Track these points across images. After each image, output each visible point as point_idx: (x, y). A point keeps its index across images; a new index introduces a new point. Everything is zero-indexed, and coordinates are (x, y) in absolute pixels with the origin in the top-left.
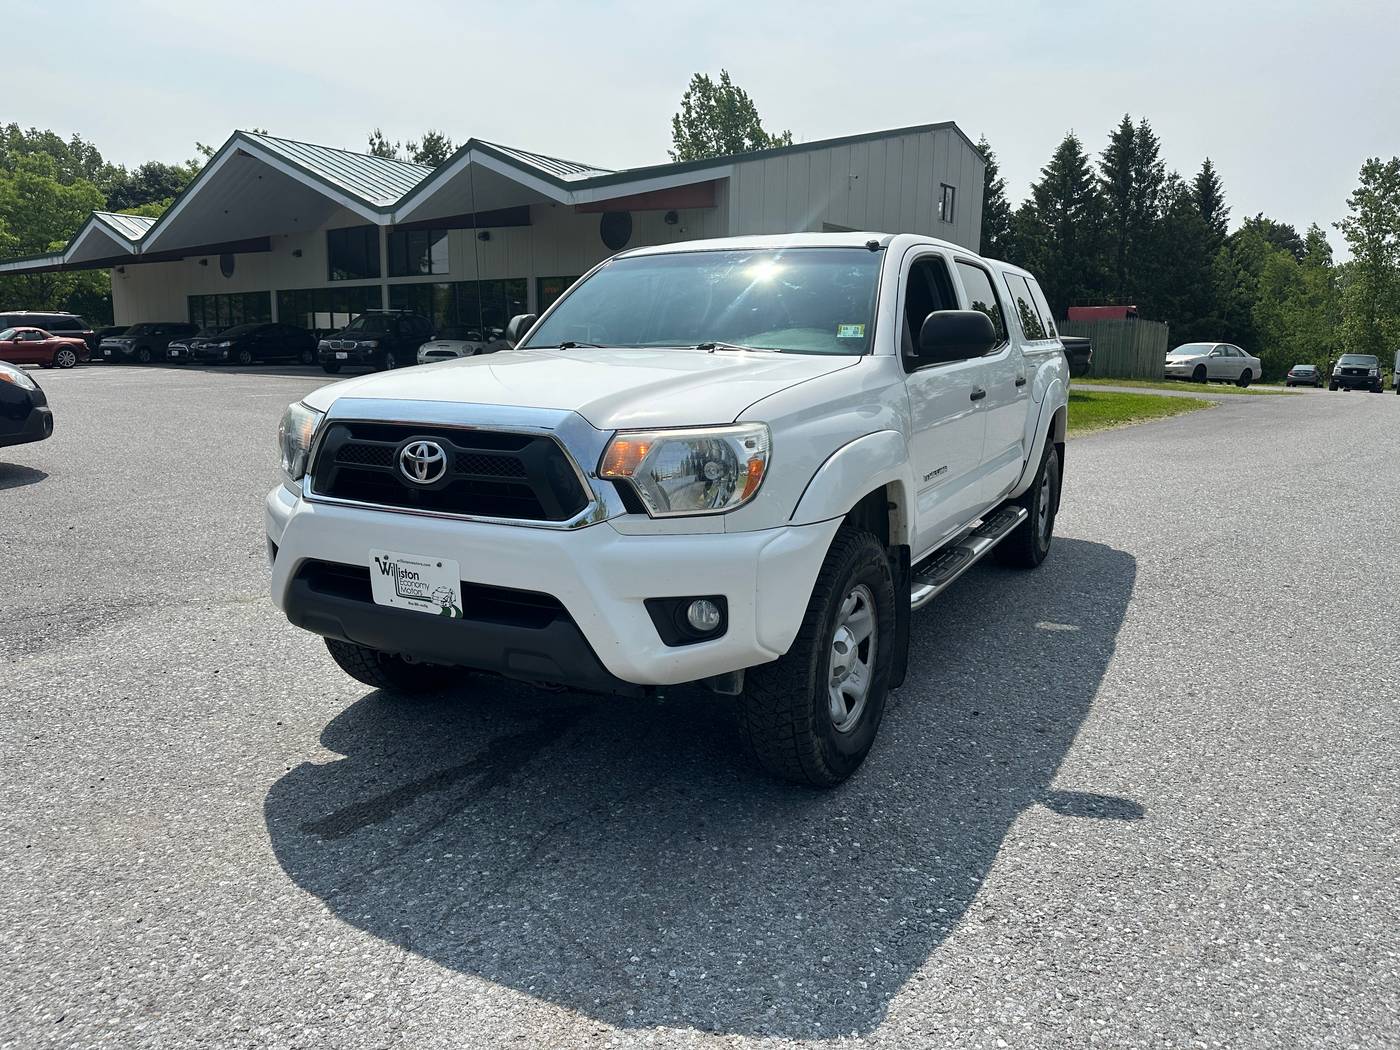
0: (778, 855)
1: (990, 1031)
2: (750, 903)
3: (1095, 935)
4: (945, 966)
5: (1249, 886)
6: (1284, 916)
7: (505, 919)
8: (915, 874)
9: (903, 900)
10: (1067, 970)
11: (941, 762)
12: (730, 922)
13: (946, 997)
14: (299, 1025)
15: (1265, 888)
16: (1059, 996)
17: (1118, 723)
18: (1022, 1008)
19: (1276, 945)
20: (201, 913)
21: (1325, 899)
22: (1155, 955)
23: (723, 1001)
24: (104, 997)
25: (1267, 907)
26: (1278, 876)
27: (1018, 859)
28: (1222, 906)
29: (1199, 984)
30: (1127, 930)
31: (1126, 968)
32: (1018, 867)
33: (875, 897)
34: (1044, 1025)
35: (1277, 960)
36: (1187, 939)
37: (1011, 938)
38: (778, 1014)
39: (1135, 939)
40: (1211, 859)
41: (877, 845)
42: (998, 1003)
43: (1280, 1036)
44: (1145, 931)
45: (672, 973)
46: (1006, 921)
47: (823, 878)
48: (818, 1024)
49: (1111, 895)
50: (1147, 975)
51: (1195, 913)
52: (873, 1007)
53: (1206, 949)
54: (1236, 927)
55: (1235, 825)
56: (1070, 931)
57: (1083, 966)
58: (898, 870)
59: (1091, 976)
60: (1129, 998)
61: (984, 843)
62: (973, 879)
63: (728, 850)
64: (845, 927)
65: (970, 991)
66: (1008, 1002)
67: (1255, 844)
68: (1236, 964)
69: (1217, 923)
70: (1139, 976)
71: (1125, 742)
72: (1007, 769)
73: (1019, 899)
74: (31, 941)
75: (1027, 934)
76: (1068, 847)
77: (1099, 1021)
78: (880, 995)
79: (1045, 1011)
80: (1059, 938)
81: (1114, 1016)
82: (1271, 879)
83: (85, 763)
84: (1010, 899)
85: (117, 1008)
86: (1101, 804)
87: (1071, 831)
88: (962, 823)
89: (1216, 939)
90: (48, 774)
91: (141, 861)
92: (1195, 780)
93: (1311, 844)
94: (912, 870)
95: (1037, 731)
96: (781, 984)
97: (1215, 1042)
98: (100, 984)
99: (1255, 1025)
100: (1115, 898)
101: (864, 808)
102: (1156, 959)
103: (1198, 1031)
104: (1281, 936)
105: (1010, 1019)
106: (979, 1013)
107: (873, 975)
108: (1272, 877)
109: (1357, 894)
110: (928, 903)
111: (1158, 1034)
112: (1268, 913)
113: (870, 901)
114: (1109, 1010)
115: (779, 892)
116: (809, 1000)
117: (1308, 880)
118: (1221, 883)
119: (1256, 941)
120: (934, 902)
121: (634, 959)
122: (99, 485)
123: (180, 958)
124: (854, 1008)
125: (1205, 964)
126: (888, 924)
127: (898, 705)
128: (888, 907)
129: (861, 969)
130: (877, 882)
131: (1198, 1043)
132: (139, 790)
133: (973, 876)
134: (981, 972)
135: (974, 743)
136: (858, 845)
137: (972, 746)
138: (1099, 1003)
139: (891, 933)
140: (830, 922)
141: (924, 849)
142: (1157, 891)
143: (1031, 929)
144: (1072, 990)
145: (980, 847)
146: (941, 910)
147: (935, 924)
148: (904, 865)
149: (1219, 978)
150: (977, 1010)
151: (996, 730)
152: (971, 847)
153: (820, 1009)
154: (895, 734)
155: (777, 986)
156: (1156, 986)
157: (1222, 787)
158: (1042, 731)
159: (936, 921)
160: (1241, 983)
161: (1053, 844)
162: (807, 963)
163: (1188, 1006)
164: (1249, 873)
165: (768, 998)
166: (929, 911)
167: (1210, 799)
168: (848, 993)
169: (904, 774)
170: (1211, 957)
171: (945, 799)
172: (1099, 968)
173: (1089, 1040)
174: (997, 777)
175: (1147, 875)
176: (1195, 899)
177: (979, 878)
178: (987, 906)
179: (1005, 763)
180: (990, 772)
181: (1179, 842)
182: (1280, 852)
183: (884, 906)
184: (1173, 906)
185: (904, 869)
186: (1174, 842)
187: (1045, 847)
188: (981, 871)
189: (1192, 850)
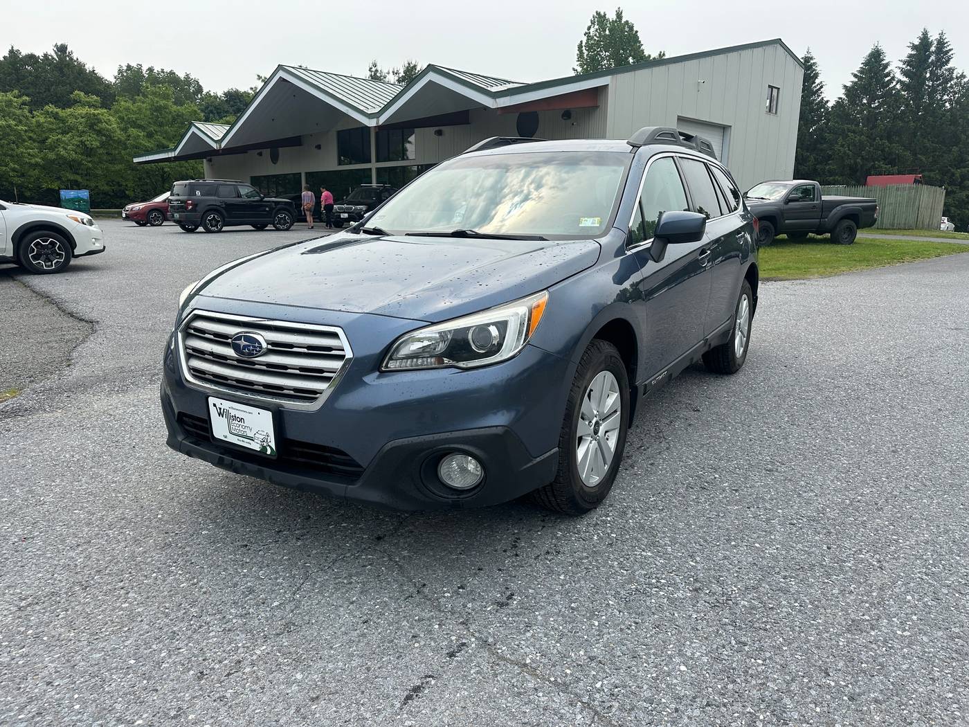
0: (557, 538)
1: (677, 660)
2: (531, 566)
3: (771, 606)
4: (656, 616)
5: (899, 582)
6: (920, 604)
7: (370, 565)
8: (650, 557)
9: (637, 573)
10: (744, 626)
11: (689, 487)
12: (515, 577)
13: (651, 636)
14: (231, 617)
15: (912, 585)
16: (733, 642)
17: (831, 467)
18: (704, 647)
19: (908, 623)
20: (188, 549)
21: (957, 595)
22: (812, 622)
23: (498, 625)
24: (122, 592)
25: (909, 598)
26: (924, 577)
27: (727, 553)
28: (874, 594)
29: (841, 644)
30: (796, 604)
31: (788, 629)
32: (725, 558)
33: (618, 569)
34: (718, 659)
35: (907, 633)
36: (840, 614)
37: (708, 603)
38: (533, 636)
39: (800, 611)
40: (876, 563)
41: (628, 537)
42: (688, 643)
43: (892, 683)
44: (810, 606)
45: (470, 605)
46: (707, 592)
47: (585, 554)
48: (558, 645)
49: (790, 581)
50: (802, 634)
51: (851, 598)
52: (598, 638)
53: (853, 621)
54: (881, 609)
55: (901, 541)
56: (753, 601)
57: (757, 625)
58: (638, 553)
59: (761, 631)
60: (785, 648)
61: (706, 541)
62: (691, 563)
63: (525, 533)
64: (592, 586)
65: (669, 633)
66: (695, 643)
67: (913, 555)
68: (873, 633)
69: (867, 605)
70: (796, 634)
71: (832, 481)
72: (737, 494)
73: (722, 579)
75: (721, 601)
76: (768, 547)
77: (758, 661)
78: (605, 631)
79: (720, 651)
80: (744, 606)
81: (770, 658)
84: (714, 577)
85: (128, 598)
86: (801, 521)
87: (773, 537)
88: (693, 527)
89: (863, 615)
90: (116, 463)
92: (879, 510)
93: (958, 558)
94: (649, 554)
95: (767, 470)
96: (539, 618)
97: (841, 682)
98: (121, 584)
99: (876, 673)
100: (793, 583)
101: (625, 513)
102: (813, 625)
103: (831, 674)
104: (915, 618)
105: (693, 654)
106: (672, 648)
107: (604, 617)
108: (919, 578)
110: (654, 576)
111: (800, 673)
112: (909, 602)
113: (613, 571)
114: (768, 655)
116: (556, 629)
117: (948, 582)
118: (878, 579)
119: (893, 619)
120: (658, 576)
121: (446, 595)
123: (170, 572)
124: (586, 637)
125: (849, 631)
126: (623, 586)
127: (668, 449)
128: (625, 576)
129: (596, 613)
130: (622, 560)
131: (828, 682)
133: (692, 561)
134: (681, 622)
135: (717, 476)
136: (615, 535)
137: (715, 478)
138: (761, 649)
139: (623, 592)
140: (583, 582)
141: (661, 541)
142: (826, 581)
143: (725, 598)
144: (744, 639)
145: (702, 543)
146: (663, 581)
147: (655, 589)
148: (644, 551)
149: (857, 641)
150: (671, 646)
151: (736, 468)
152: (695, 543)
153: (562, 636)
155: (536, 619)
156: (808, 641)
157: (899, 515)
158: (770, 470)
159: (657, 587)
160: (874, 646)
161: (757, 545)
162: (560, 606)
163: (828, 657)
164: (902, 574)
165: (528, 625)
166: (654, 581)
167: (887, 523)
168: (584, 627)
169: (659, 493)
170: (855, 626)
171: (686, 510)
172: (768, 627)
173: (748, 672)
174: (728, 499)
175: (823, 570)
176: (855, 588)
177: (696, 562)
178: (696, 580)
179: (736, 491)
180: (724, 495)
181: (854, 549)
182: (931, 562)
183: (622, 575)
184: (836, 591)
185: (643, 553)
186: (850, 549)
187: (751, 546)
188: (698, 559)
189: (861, 556)
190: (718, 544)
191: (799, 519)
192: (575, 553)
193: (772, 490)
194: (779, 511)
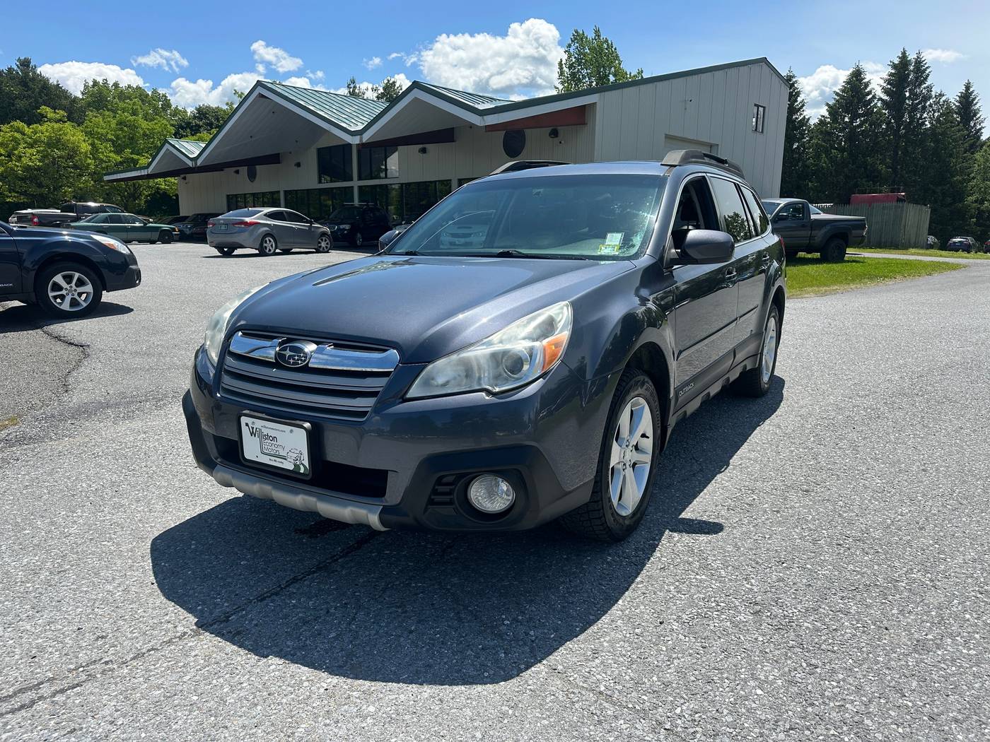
0: (608, 563)
1: (752, 683)
2: (587, 592)
3: (834, 627)
4: (722, 640)
5: (955, 601)
6: (980, 623)
7: (422, 593)
8: (705, 580)
9: (695, 597)
10: (811, 648)
11: (730, 509)
12: (572, 603)
13: (721, 660)
14: (289, 649)
15: (968, 603)
16: (804, 665)
17: (865, 487)
18: (776, 671)
19: (972, 642)
20: (229, 580)
22: (878, 642)
23: (565, 652)
24: (170, 626)
25: (968, 616)
26: (979, 596)
27: (781, 575)
28: (933, 613)
29: (910, 664)
30: (859, 625)
31: (856, 650)
32: (780, 580)
33: (675, 594)
34: (792, 682)
35: (972, 652)
36: (903, 634)
37: (772, 625)
38: (602, 663)
39: (864, 632)
40: (929, 582)
41: (679, 560)
42: (759, 666)
43: (968, 702)
44: (872, 627)
45: (532, 633)
46: (769, 614)
47: (639, 579)
48: (630, 671)
49: (849, 602)
50: (871, 655)
51: (912, 617)
52: (669, 663)
53: (918, 641)
54: (943, 628)
55: (949, 560)
56: (816, 623)
57: (824, 647)
59: (829, 653)
60: (856, 670)
61: (757, 563)
62: (747, 585)
63: (574, 558)
64: (653, 611)
65: (739, 657)
66: (766, 666)
67: (963, 573)
68: (939, 653)
69: (928, 624)
70: (865, 655)
71: (870, 501)
72: (779, 515)
73: (780, 601)
74: (126, 590)
75: (783, 623)
76: (820, 568)
77: (832, 683)
78: (674, 656)
79: (793, 674)
80: (807, 628)
81: (844, 680)
82: (973, 598)
83: (159, 487)
84: (773, 600)
85: (177, 632)
86: (847, 542)
87: (822, 558)
88: (742, 549)
89: (926, 635)
90: (137, 493)
92: (921, 529)
94: (704, 577)
96: (605, 644)
97: (918, 703)
98: (167, 618)
99: (950, 693)
100: (852, 604)
102: (879, 646)
103: (906, 694)
104: (977, 636)
105: (767, 677)
106: (745, 672)
107: (670, 642)
108: (974, 596)
110: (713, 599)
111: (876, 694)
112: (968, 620)
113: (671, 596)
114: (841, 676)
115: (608, 586)
116: (625, 656)
118: (933, 598)
119: (957, 638)
120: (717, 599)
121: (506, 622)
122: (169, 318)
123: (216, 605)
124: (656, 663)
125: (916, 651)
126: (683, 611)
127: (701, 470)
128: (683, 600)
129: (662, 638)
130: (677, 583)
131: (905, 702)
132: (192, 504)
134: (747, 645)
135: (755, 497)
136: (666, 559)
137: (754, 499)
138: (833, 671)
139: (684, 616)
140: (642, 607)
141: (713, 564)
142: (884, 601)
143: (787, 620)
144: (813, 661)
145: (754, 565)
146: (722, 604)
147: (716, 613)
148: (697, 574)
149: (926, 661)
150: (743, 670)
151: (772, 489)
153: (632, 662)
155: (602, 645)
156: (877, 662)
157: (942, 534)
158: (807, 491)
159: (718, 611)
160: (943, 665)
161: (809, 566)
162: (624, 632)
163: (900, 678)
164: (956, 593)
165: (595, 652)
166: (714, 604)
167: (931, 542)
168: (652, 653)
170: (920, 646)
171: (732, 533)
172: (835, 648)
173: (824, 695)
174: (771, 520)
175: (878, 590)
176: (912, 608)
177: (752, 585)
178: (755, 603)
179: (778, 512)
180: (766, 517)
181: (905, 569)
182: (982, 580)
183: (681, 599)
184: (895, 611)
185: (698, 577)
187: (802, 568)
188: (753, 581)
189: (913, 575)
190: (770, 566)
191: (845, 539)
192: (629, 577)
194: (824, 532)
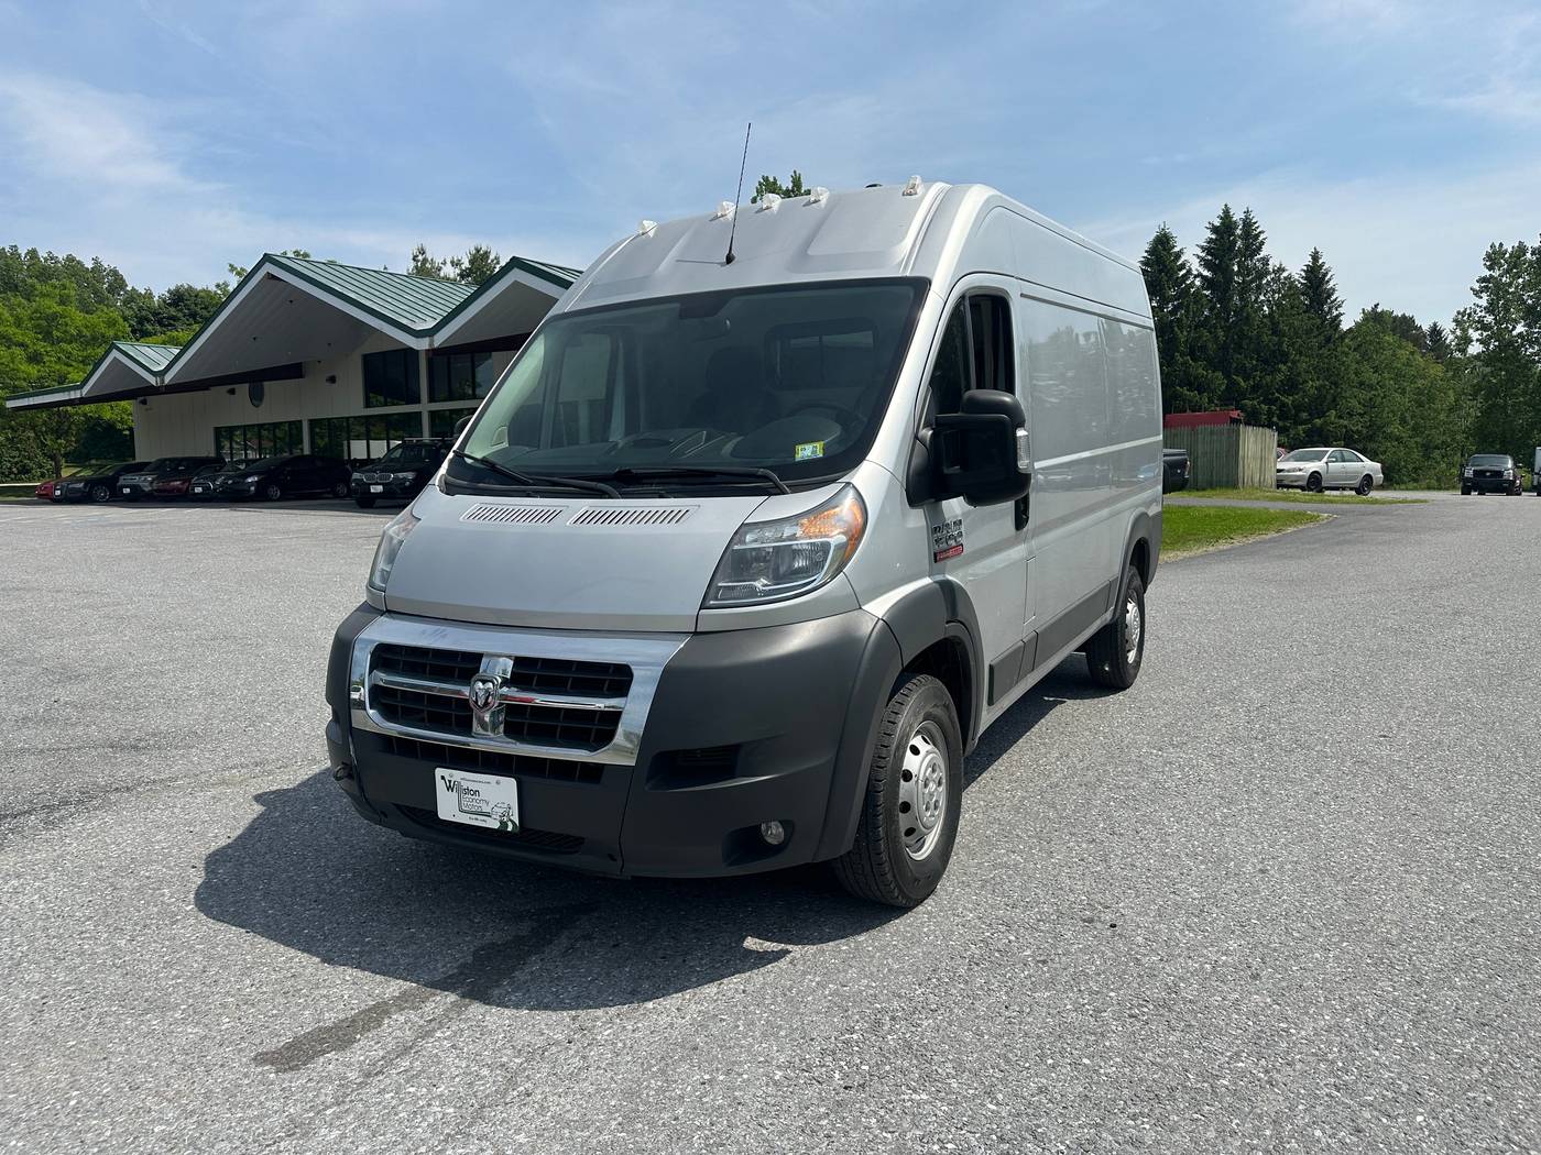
0: (775, 1083)
2: (738, 1142)
5: (1301, 1107)
8: (926, 1102)
11: (974, 962)
15: (1319, 1109)
21: (1384, 1120)
25: (1318, 1133)
26: (1335, 1093)
27: (1043, 1080)
28: (1268, 1133)
32: (1041, 1090)
40: (1262, 1075)
41: (887, 1068)
47: (822, 1110)
49: (1143, 1123)
55: (1293, 1031)
58: (907, 1097)
61: (1008, 1061)
62: (990, 1106)
63: (721, 1078)
67: (1313, 1054)
71: (1181, 931)
72: (1045, 969)
73: (1039, 1130)
76: (1102, 1064)
82: (1326, 1099)
83: (29, 985)
86: (1146, 1010)
87: (1107, 1044)
88: (986, 1037)
91: (72, 1103)
92: (1255, 977)
93: (1377, 1053)
94: (924, 1097)
95: (1084, 921)
100: (1147, 1127)
101: (878, 1023)
108: (1327, 1095)
109: (1422, 1114)
110: (937, 1136)
112: (1319, 1141)
113: (871, 1137)
115: (772, 1128)
117: (1368, 1098)
118: (1270, 1103)
120: (943, 1136)
128: (890, 1143)
130: (882, 1112)
132: (83, 1016)
133: (991, 1102)
135: (1012, 938)
136: (867, 1068)
137: (1010, 942)
141: (940, 1071)
142: (1195, 1116)
145: (1003, 1066)
146: (950, 1146)
148: (915, 1091)
151: (1039, 921)
152: (993, 1067)
154: (925, 930)
157: (1284, 984)
158: (1091, 921)
161: (1086, 1061)
164: (1302, 1091)
166: (936, 1147)
167: (1269, 1000)
169: (929, 979)
171: (972, 1008)
174: (1033, 979)
175: (1187, 1097)
176: (1237, 1125)
177: (998, 1104)
178: (1001, 1139)
179: (1044, 962)
180: (1026, 973)
181: (1228, 1054)
182: (1340, 1064)
183: (885, 1142)
184: (1211, 1134)
185: (913, 1097)
186: (1222, 1054)
187: (1075, 1064)
188: (1000, 1096)
189: (1241, 1064)
190: (1027, 1065)
191: (1142, 1006)
192: (807, 1108)
193: (1096, 956)
194: (1112, 994)
